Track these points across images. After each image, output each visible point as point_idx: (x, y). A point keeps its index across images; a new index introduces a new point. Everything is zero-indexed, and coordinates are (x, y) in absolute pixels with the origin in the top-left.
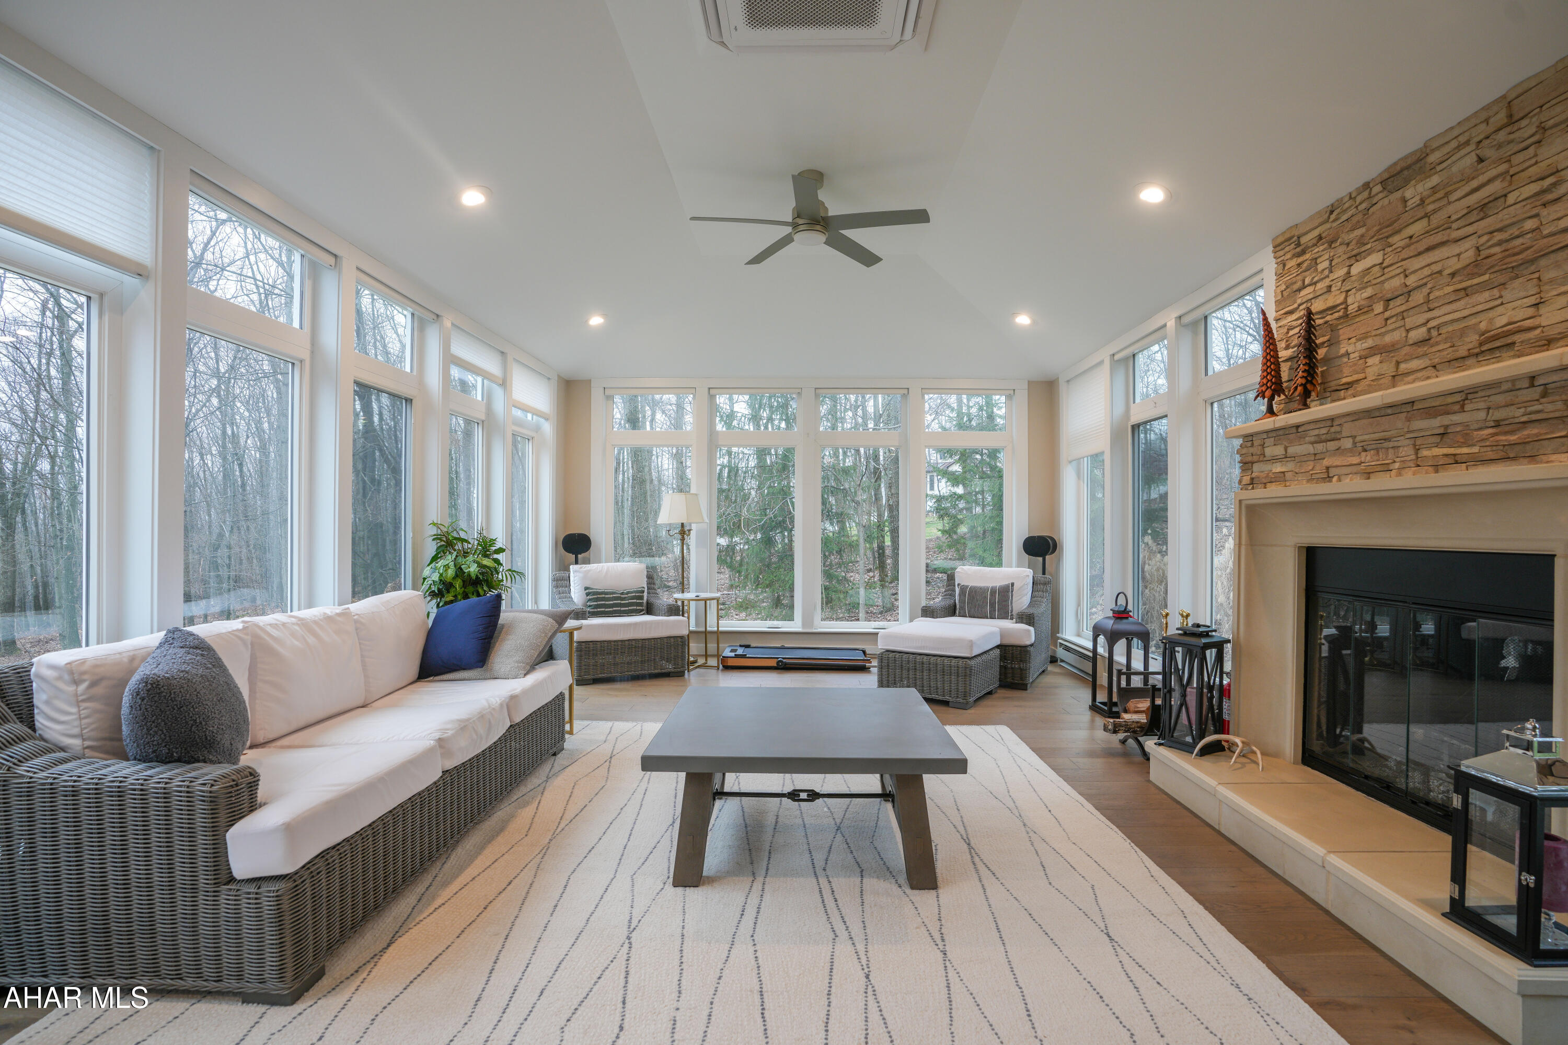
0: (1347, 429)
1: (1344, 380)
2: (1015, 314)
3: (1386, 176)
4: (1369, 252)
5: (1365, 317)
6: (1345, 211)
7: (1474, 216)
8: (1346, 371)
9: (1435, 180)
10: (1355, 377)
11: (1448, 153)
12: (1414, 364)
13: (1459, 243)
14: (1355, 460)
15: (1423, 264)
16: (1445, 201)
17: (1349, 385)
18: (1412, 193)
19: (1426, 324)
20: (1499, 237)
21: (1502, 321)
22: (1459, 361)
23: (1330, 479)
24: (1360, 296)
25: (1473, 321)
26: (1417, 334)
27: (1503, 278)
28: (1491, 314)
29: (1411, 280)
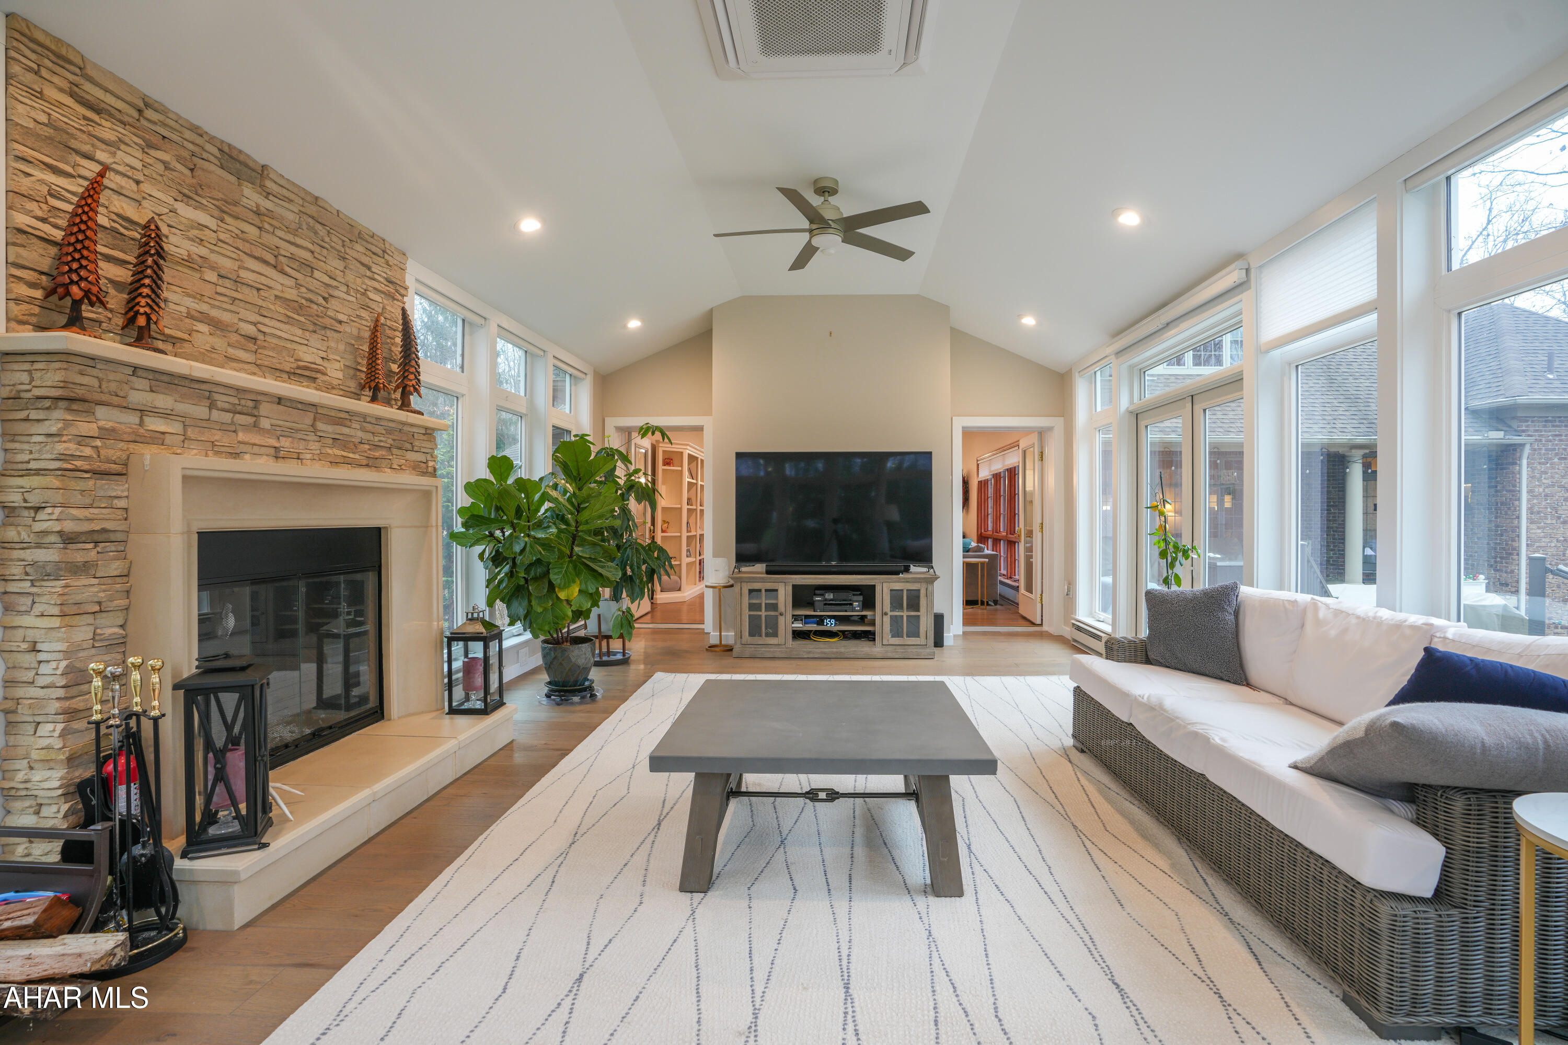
3: (226, 149)
4: (199, 206)
5: (190, 272)
6: (165, 125)
7: (295, 265)
10: (179, 334)
11: (285, 197)
12: (242, 354)
13: (285, 276)
15: (257, 269)
16: (272, 230)
18: (251, 196)
19: (255, 324)
20: (310, 296)
21: (308, 358)
22: (277, 372)
23: (236, 455)
24: (187, 244)
25: (289, 345)
26: (250, 330)
27: (311, 328)
28: (300, 347)
29: (243, 274)
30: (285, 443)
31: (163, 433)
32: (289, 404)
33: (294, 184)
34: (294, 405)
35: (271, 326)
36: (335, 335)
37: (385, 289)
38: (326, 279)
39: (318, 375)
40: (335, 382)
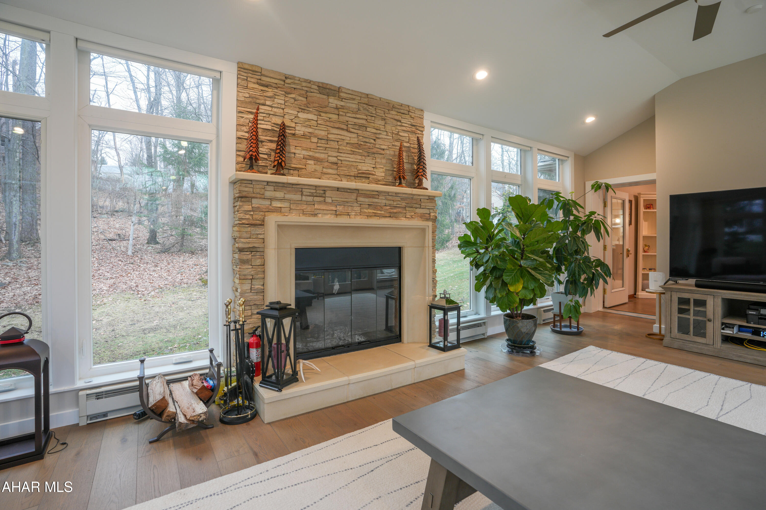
1: (293, 166)
3: (321, 85)
4: (309, 112)
5: (306, 140)
6: (293, 83)
7: (357, 127)
8: (294, 161)
9: (342, 103)
10: (300, 166)
11: (351, 98)
12: (330, 171)
13: (351, 133)
15: (337, 133)
16: (344, 114)
17: (295, 169)
18: (333, 102)
19: (336, 157)
20: (365, 140)
21: (365, 168)
22: (348, 177)
23: (315, 215)
24: (303, 129)
25: (354, 164)
26: (334, 160)
27: (366, 154)
28: (360, 164)
29: (330, 136)
30: (340, 208)
31: (281, 207)
32: (343, 190)
33: (355, 91)
34: (345, 191)
35: (343, 157)
36: (380, 156)
37: (409, 129)
38: (374, 131)
39: (370, 176)
40: (380, 178)
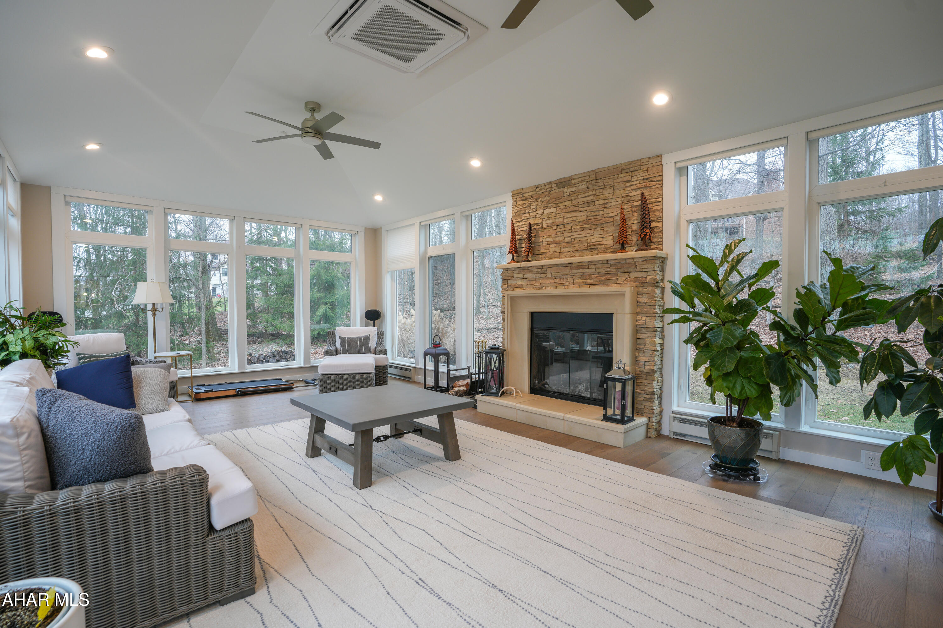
0: (549, 270)
1: (541, 251)
2: (374, 194)
3: (558, 182)
4: (551, 207)
6: (541, 189)
7: (586, 205)
8: (542, 248)
9: (574, 189)
10: (546, 251)
12: (567, 249)
13: (582, 212)
14: (552, 281)
15: (570, 216)
16: (576, 197)
17: (543, 253)
18: (567, 190)
19: (570, 236)
20: (593, 214)
21: (594, 240)
22: (581, 251)
24: (547, 222)
25: (585, 239)
26: (568, 239)
27: (594, 227)
28: (591, 237)
29: (566, 221)
33: (584, 173)
34: (562, 266)
35: (576, 235)
36: (609, 224)
37: (640, 185)
38: (602, 202)
39: (598, 246)
40: (608, 246)
